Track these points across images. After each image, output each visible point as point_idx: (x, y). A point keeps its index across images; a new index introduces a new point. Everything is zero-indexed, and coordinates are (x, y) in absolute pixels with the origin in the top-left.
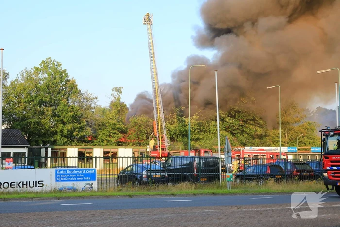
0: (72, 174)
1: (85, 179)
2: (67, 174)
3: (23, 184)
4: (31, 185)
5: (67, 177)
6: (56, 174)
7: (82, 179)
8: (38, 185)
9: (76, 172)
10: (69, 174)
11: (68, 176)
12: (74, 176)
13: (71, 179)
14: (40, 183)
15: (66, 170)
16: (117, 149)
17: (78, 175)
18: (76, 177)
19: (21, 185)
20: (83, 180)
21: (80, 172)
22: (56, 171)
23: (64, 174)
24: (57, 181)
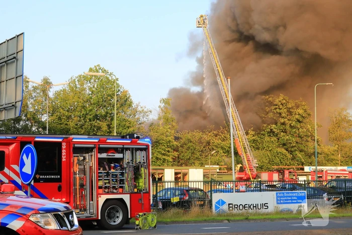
0: (288, 197)
1: (298, 201)
2: (284, 197)
3: (254, 207)
4: (259, 208)
5: (285, 200)
6: (277, 197)
7: (296, 201)
8: (264, 207)
9: (291, 194)
10: (286, 197)
11: (286, 198)
12: (289, 198)
13: (288, 201)
14: (265, 205)
15: (284, 193)
16: (188, 169)
17: (293, 198)
18: (292, 200)
19: (252, 207)
20: (297, 203)
21: (294, 194)
22: (277, 194)
23: (282, 197)
24: (278, 203)
